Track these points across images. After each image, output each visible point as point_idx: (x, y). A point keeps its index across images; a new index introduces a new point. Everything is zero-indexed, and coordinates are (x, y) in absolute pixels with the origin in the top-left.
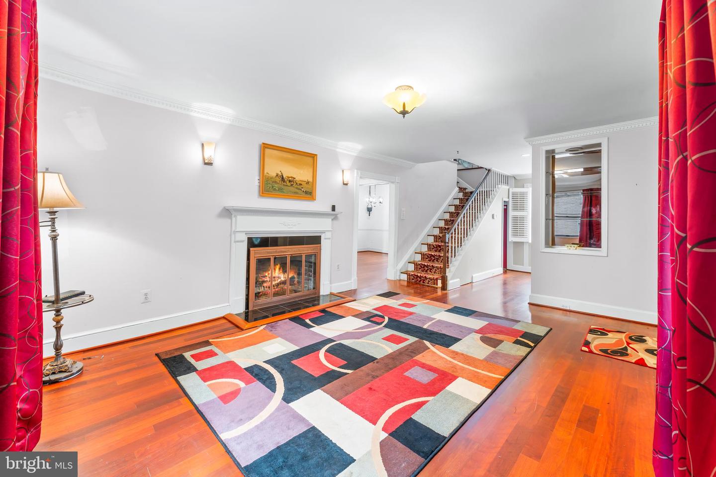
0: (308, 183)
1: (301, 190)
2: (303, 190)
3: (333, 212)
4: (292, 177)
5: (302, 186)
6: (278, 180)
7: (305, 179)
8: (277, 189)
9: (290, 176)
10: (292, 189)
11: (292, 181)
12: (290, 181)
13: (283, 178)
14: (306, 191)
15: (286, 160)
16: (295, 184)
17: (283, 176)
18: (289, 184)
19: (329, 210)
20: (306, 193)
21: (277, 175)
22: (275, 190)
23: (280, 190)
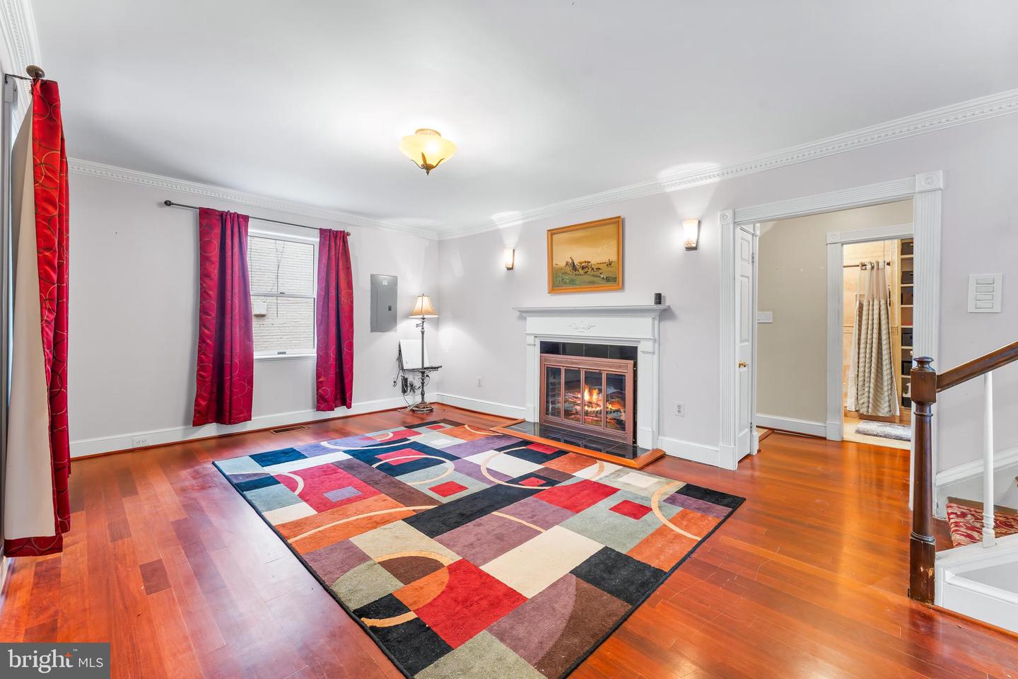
0: (610, 264)
1: (599, 277)
2: (602, 276)
3: (659, 307)
4: (585, 262)
5: (600, 271)
6: (569, 269)
7: (605, 259)
8: (568, 281)
9: (583, 261)
10: (587, 278)
11: (586, 267)
12: (583, 268)
13: (574, 266)
14: (610, 277)
15: (577, 241)
16: (590, 270)
17: (573, 263)
18: (581, 272)
19: (650, 302)
20: (608, 279)
21: (567, 264)
22: (565, 283)
23: (572, 282)
